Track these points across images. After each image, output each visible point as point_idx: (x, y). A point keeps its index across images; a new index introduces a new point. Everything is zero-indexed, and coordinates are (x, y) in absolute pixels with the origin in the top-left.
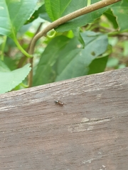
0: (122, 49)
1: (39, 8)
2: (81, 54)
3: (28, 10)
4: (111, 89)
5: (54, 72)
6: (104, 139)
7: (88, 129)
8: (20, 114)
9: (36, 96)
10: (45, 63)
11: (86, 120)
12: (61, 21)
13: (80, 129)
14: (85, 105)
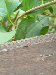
0: (53, 22)
1: (20, 5)
2: (37, 25)
3: (15, 5)
4: (52, 42)
5: (25, 32)
6: (49, 64)
7: (42, 60)
8: (12, 52)
9: (19, 45)
10: (21, 28)
11: (41, 55)
12: (30, 11)
13: (38, 59)
14: (41, 49)
